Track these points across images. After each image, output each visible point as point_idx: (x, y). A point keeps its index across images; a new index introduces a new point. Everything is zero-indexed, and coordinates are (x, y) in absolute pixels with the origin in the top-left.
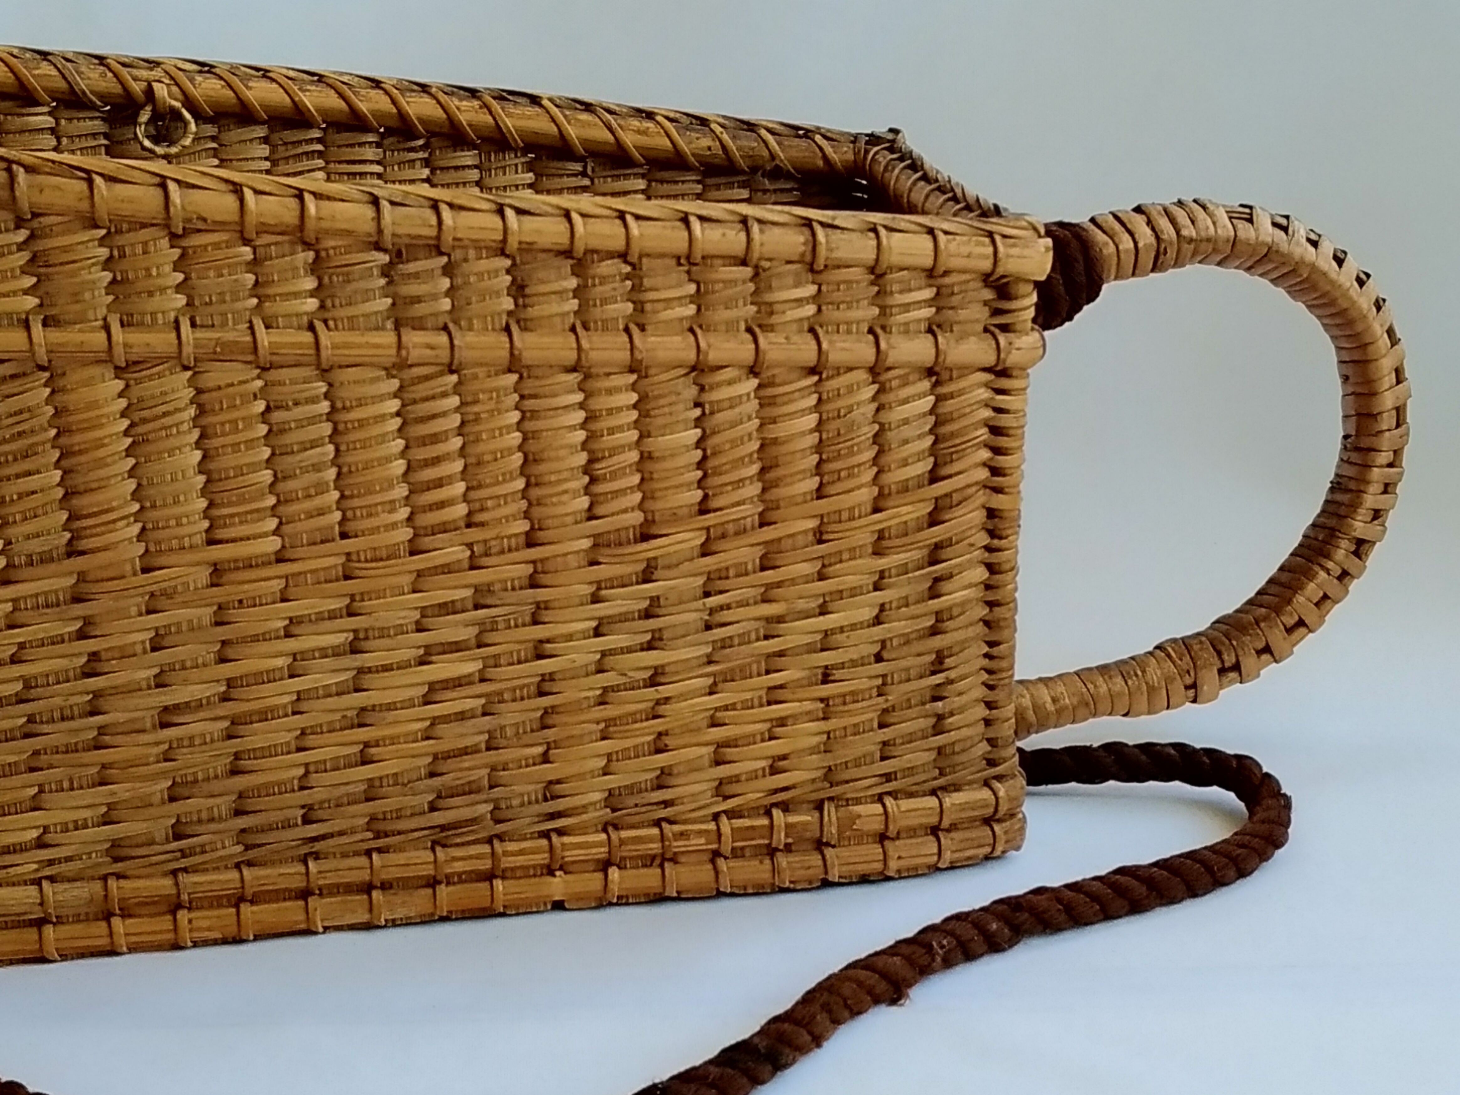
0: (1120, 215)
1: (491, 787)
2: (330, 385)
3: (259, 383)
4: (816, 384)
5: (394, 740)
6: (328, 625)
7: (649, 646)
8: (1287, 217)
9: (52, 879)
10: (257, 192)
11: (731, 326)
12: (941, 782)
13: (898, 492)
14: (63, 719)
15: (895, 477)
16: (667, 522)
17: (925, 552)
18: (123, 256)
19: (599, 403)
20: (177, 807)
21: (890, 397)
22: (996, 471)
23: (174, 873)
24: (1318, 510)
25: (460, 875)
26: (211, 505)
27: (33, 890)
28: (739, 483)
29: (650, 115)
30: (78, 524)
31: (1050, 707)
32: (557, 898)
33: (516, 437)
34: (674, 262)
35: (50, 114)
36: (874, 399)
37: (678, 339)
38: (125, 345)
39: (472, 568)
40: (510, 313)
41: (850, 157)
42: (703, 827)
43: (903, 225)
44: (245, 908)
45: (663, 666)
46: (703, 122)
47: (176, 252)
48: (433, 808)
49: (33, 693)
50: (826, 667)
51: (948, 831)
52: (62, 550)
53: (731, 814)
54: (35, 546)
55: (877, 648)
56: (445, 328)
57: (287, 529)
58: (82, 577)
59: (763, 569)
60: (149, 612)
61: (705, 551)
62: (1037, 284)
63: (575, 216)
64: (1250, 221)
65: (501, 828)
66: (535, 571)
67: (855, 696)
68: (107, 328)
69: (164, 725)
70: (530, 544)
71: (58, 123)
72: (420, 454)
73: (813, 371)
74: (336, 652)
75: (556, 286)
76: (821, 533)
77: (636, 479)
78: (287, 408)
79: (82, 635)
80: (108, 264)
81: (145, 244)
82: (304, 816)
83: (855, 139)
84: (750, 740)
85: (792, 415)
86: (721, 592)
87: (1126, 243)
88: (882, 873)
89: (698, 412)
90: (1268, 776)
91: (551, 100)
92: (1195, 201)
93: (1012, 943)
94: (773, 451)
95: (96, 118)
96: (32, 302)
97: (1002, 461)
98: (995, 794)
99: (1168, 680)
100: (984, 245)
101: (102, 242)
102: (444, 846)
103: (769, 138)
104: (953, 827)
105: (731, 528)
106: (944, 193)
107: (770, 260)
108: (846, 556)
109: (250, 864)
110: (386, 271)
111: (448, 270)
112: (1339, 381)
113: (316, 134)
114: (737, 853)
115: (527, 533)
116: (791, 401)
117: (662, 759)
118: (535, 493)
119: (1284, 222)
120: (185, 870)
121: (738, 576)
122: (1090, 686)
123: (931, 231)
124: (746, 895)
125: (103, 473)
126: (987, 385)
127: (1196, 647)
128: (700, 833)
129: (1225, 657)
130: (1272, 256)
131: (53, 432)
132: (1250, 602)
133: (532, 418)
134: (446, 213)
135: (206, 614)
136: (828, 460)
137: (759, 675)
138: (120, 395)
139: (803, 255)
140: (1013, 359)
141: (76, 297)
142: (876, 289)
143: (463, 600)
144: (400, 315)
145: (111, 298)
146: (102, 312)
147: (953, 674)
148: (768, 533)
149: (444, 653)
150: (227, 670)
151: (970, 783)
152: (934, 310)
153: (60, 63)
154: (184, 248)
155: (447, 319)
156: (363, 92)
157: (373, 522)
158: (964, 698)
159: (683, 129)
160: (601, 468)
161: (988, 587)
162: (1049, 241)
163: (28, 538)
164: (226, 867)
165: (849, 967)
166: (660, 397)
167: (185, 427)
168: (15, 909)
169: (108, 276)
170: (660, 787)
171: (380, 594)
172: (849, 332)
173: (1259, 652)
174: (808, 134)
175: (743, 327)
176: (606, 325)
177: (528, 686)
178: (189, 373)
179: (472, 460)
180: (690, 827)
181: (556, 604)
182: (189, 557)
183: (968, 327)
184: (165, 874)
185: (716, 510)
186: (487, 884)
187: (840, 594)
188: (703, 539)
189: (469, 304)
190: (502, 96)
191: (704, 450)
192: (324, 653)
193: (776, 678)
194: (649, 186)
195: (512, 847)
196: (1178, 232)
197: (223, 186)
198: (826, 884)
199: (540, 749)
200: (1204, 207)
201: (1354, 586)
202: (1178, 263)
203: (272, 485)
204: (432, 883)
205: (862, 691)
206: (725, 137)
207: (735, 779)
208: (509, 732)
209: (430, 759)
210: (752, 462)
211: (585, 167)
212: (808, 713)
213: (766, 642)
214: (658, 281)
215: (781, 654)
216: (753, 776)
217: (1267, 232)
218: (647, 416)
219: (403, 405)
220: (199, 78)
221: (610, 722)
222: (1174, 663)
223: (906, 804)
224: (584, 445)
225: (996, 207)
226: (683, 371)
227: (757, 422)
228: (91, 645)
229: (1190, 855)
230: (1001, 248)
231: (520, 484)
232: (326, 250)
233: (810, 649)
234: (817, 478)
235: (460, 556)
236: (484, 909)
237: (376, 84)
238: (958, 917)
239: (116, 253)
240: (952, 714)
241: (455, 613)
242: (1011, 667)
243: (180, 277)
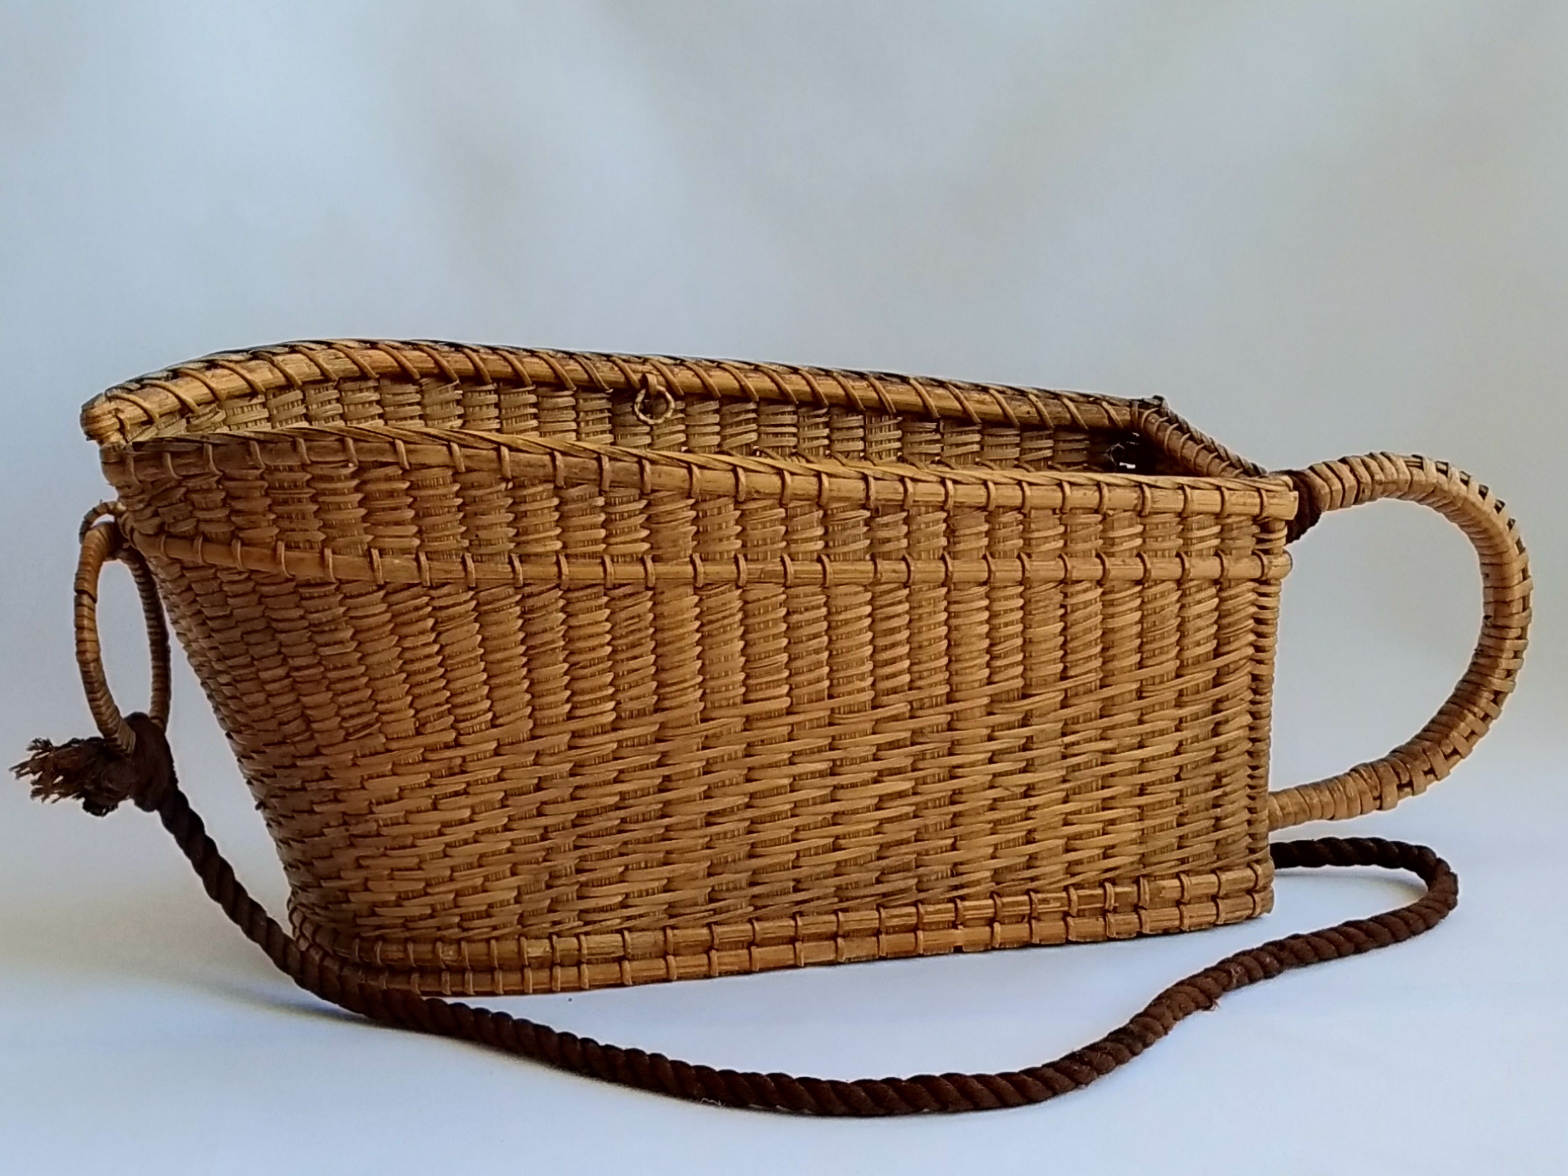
0: (1331, 465)
1: (917, 867)
2: (828, 597)
3: (784, 597)
4: (1141, 591)
5: (856, 834)
6: (817, 757)
7: (1024, 770)
8: (1446, 464)
9: (630, 930)
10: (792, 474)
11: (1085, 554)
12: (1219, 864)
13: (1193, 664)
14: (644, 820)
15: (1192, 653)
16: (1039, 686)
17: (1210, 705)
18: (705, 515)
19: (998, 607)
20: (713, 880)
21: (1189, 599)
22: (1258, 649)
23: (709, 925)
24: (1466, 670)
25: (894, 927)
26: (748, 677)
27: (618, 937)
28: (1088, 659)
29: (985, 390)
30: (662, 691)
31: (1279, 813)
32: (958, 944)
33: (944, 630)
34: (1050, 512)
35: (572, 396)
36: (1178, 601)
37: (1053, 563)
38: (705, 573)
39: (911, 717)
40: (945, 548)
41: (1128, 417)
42: (1059, 895)
43: (1201, 485)
44: (754, 949)
45: (1033, 784)
46: (1023, 393)
47: (738, 513)
48: (878, 881)
49: (628, 802)
50: (1142, 785)
51: (1223, 898)
52: (652, 708)
53: (1078, 886)
54: (636, 705)
55: (1177, 771)
56: (904, 559)
57: (796, 692)
58: (663, 726)
59: (1101, 717)
60: (704, 748)
61: (1064, 705)
62: (1288, 523)
63: (990, 485)
64: (1421, 467)
65: (922, 896)
66: (952, 719)
67: (1162, 804)
68: (692, 562)
69: (708, 824)
70: (949, 701)
71: (577, 402)
72: (881, 642)
73: (1138, 582)
74: (821, 774)
75: (974, 530)
76: (1141, 692)
77: (1020, 657)
78: (801, 613)
79: (659, 764)
80: (695, 521)
81: (719, 508)
82: (794, 887)
83: (1130, 404)
84: (1091, 834)
85: (1124, 613)
86: (1073, 733)
87: (1337, 485)
88: (1178, 928)
89: (1062, 611)
90: (1440, 861)
91: (916, 379)
92: (1382, 454)
93: (1280, 972)
94: (1112, 637)
95: (602, 398)
96: (646, 546)
97: (1263, 642)
98: (1255, 872)
99: (1361, 793)
100: (1253, 497)
101: (693, 507)
102: (885, 907)
103: (1071, 405)
104: (1226, 896)
105: (1081, 689)
106: (1211, 452)
107: (1114, 509)
108: (1157, 708)
109: (758, 919)
110: (867, 522)
111: (906, 521)
112: (1481, 577)
113: (752, 406)
114: (1080, 914)
115: (948, 694)
116: (1124, 603)
117: (1031, 848)
118: (955, 667)
119: (1444, 467)
120: (716, 923)
121: (1085, 722)
122: (1307, 798)
123: (1218, 488)
124: (1085, 943)
125: (682, 657)
126: (1253, 590)
127: (1381, 770)
128: (1057, 899)
129: (1402, 776)
130: (1437, 492)
131: (652, 630)
132: (1418, 737)
133: (954, 617)
134: (909, 484)
135: (740, 748)
136: (1147, 643)
137: (1097, 790)
138: (696, 606)
139: (1136, 505)
140: (1272, 573)
141: (675, 543)
142: (1181, 527)
143: (904, 739)
144: (875, 551)
145: (695, 543)
146: (689, 552)
147: (1228, 789)
148: (1107, 692)
149: (891, 775)
150: (751, 787)
151: (1239, 865)
152: (1219, 540)
153: (583, 361)
154: (743, 511)
155: (904, 552)
156: (787, 376)
157: (849, 687)
158: (1236, 805)
159: (1010, 399)
160: (998, 649)
161: (1252, 728)
162: (1296, 493)
163: (631, 699)
164: (742, 922)
165: (1177, 985)
166: (1038, 601)
167: (735, 626)
168: (606, 950)
169: (694, 529)
170: (1029, 867)
171: (852, 735)
172: (1163, 556)
173: (1426, 773)
174: (1097, 401)
175: (1094, 553)
176: (1006, 555)
177: (944, 797)
178: (740, 591)
179: (916, 645)
180: (1049, 895)
181: (965, 742)
182: (733, 711)
183: (1242, 552)
184: (703, 926)
185: (1072, 677)
186: (912, 935)
187: (1153, 734)
188: (1061, 697)
189: (919, 542)
190: (883, 377)
191: (1065, 637)
192: (813, 775)
193: (1107, 793)
194: (982, 438)
195: (931, 908)
196: (1372, 477)
197: (769, 470)
198: (1140, 935)
199: (949, 841)
200: (1389, 459)
201: (1493, 724)
202: (1372, 498)
203: (787, 663)
204: (877, 933)
205: (1167, 801)
206: (1040, 405)
207: (1079, 862)
208: (931, 829)
209: (878, 848)
210: (1097, 644)
211: (938, 426)
212: (1130, 816)
213: (1103, 767)
214: (1041, 525)
215: (1113, 775)
216: (1091, 860)
217: (1434, 476)
218: (1030, 614)
219: (873, 610)
220: (676, 370)
221: (996, 822)
222: (1365, 780)
223: (1195, 880)
224: (988, 635)
225: (1255, 467)
226: (1052, 585)
227: (1100, 617)
228: (665, 771)
229: (1393, 914)
230: (1265, 499)
231: (945, 661)
232: (832, 510)
233: (1132, 772)
234: (1139, 655)
235: (905, 710)
236: (910, 952)
237: (795, 371)
238: (1244, 953)
239: (701, 514)
240: (1226, 817)
241: (899, 748)
242: (1266, 784)
243: (739, 528)
